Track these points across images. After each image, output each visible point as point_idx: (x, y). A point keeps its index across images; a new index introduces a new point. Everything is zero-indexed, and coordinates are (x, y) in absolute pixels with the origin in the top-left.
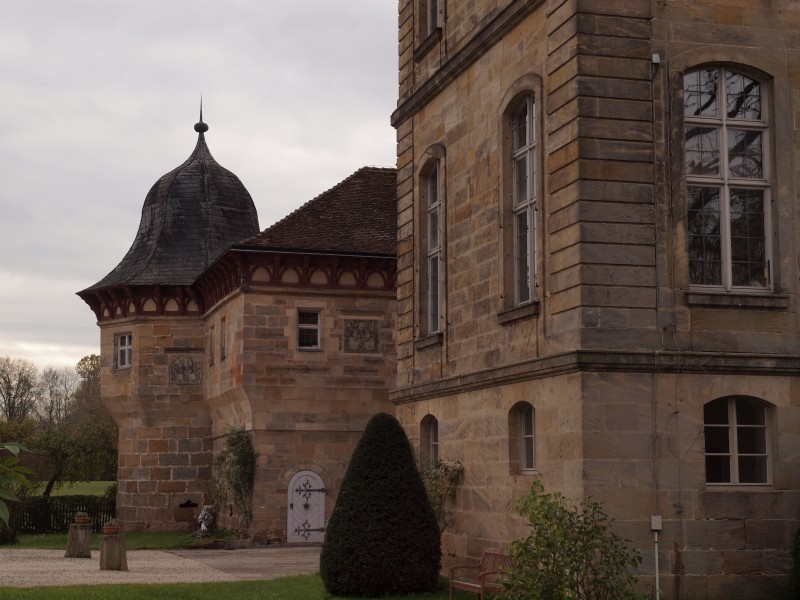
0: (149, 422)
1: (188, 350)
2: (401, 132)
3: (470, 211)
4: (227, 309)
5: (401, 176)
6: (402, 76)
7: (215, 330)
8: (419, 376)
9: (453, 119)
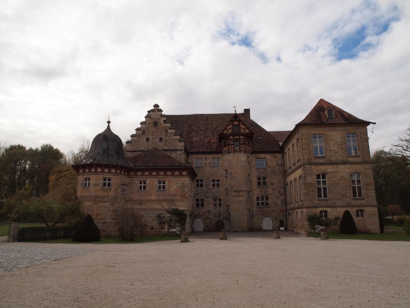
0: (112, 204)
1: (124, 185)
2: (306, 166)
3: (338, 184)
4: (167, 178)
5: (306, 173)
6: (304, 158)
7: (147, 182)
8: (318, 204)
9: (331, 170)
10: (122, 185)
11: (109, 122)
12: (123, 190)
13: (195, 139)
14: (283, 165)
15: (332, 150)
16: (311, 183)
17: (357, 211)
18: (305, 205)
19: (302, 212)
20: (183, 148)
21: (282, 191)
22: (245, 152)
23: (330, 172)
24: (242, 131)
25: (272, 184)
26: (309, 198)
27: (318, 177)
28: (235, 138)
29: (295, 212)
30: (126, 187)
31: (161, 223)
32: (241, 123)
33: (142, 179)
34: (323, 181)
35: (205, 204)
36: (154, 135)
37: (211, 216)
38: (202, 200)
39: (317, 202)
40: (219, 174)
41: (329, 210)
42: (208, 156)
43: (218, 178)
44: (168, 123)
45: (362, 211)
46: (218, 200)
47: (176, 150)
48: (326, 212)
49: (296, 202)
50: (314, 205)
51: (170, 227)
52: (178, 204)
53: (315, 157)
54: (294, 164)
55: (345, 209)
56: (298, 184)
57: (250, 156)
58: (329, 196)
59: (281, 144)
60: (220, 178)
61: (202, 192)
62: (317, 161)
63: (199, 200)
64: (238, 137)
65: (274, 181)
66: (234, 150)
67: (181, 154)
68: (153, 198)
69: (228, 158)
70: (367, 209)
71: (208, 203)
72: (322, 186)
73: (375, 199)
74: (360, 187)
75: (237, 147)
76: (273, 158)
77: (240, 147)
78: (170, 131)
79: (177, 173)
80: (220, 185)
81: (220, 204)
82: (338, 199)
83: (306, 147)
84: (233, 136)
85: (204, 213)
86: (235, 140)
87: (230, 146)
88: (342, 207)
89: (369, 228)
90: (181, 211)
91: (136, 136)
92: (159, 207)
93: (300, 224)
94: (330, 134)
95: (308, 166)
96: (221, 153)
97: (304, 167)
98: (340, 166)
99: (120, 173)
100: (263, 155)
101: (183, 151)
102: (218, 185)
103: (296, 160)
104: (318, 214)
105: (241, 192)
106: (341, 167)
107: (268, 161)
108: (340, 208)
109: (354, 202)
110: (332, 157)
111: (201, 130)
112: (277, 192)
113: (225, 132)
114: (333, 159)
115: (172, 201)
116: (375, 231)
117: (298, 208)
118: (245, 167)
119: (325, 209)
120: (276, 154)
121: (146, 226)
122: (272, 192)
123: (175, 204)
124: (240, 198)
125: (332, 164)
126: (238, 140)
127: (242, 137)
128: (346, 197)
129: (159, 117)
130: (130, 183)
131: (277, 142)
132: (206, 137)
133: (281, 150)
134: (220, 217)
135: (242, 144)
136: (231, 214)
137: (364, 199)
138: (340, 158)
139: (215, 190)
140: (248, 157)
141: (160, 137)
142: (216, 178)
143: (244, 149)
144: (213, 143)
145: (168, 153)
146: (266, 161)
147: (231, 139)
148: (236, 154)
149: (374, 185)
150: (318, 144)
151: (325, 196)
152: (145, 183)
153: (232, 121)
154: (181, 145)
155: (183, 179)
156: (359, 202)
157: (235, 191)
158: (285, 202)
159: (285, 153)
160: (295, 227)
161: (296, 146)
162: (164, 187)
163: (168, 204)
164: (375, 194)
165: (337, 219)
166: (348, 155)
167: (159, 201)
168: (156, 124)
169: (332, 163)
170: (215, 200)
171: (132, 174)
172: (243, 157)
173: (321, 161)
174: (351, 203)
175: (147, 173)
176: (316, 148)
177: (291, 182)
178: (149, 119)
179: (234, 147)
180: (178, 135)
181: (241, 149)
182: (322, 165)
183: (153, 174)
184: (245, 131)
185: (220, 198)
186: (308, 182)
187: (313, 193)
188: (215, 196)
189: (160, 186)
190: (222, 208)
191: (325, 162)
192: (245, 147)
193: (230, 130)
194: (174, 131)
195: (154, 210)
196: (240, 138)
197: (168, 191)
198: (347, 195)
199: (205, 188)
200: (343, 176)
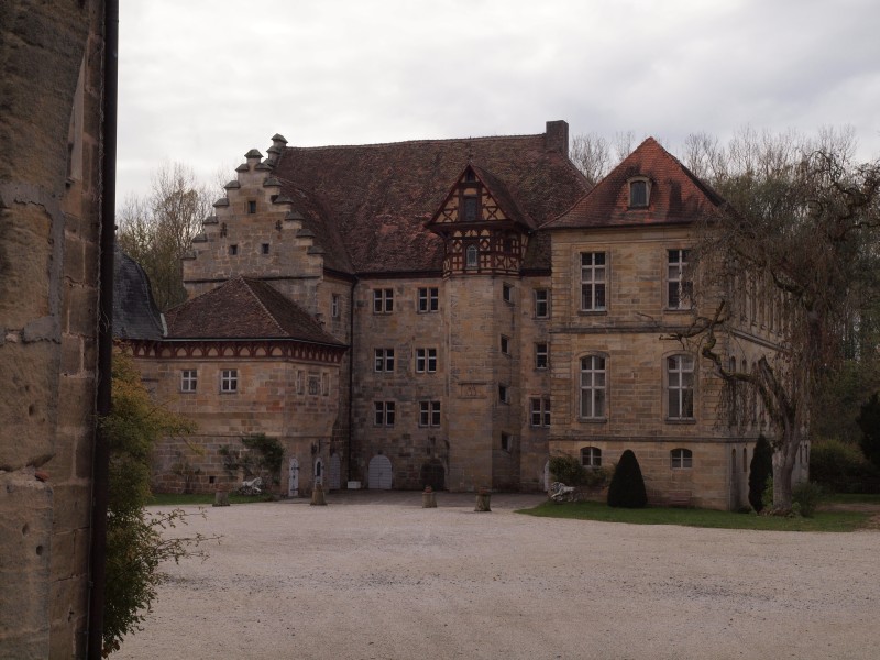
1: (150, 380)
2: (556, 336)
3: (633, 382)
4: (241, 364)
5: (556, 354)
7: (199, 373)
8: (580, 432)
9: (618, 347)
13: (385, 229)
15: (625, 296)
16: (565, 380)
17: (675, 453)
18: (551, 433)
20: (319, 272)
22: (494, 275)
23: (615, 352)
24: (486, 214)
26: (557, 415)
27: (585, 363)
28: (468, 234)
30: (154, 385)
31: (231, 467)
33: (187, 366)
34: (596, 374)
35: (398, 416)
36: (248, 237)
37: (412, 450)
38: (391, 406)
39: (575, 426)
40: (434, 335)
41: (603, 446)
42: (406, 283)
43: (432, 346)
44: (284, 203)
45: (688, 453)
46: (430, 406)
47: (302, 278)
48: (597, 452)
50: (569, 433)
51: (248, 476)
52: (264, 423)
53: (581, 314)
57: (514, 284)
60: (436, 346)
61: (390, 384)
62: (585, 322)
63: (382, 403)
64: (475, 234)
66: (465, 270)
67: (316, 288)
68: (211, 409)
69: (450, 291)
71: (405, 414)
72: (593, 386)
74: (692, 391)
75: (472, 261)
77: (479, 262)
78: (287, 226)
79: (261, 352)
80: (438, 363)
81: (436, 417)
82: (629, 421)
83: (560, 286)
84: (463, 232)
85: (395, 441)
86: (468, 242)
87: (455, 259)
88: (635, 440)
89: (698, 496)
90: (271, 439)
91: (206, 241)
92: (225, 429)
94: (624, 251)
95: (561, 336)
96: (440, 273)
98: (642, 336)
99: (136, 355)
101: (320, 281)
102: (433, 365)
104: (578, 456)
105: (478, 388)
106: (644, 338)
108: (631, 444)
109: (668, 430)
110: (624, 313)
113: (441, 219)
114: (626, 318)
115: (251, 416)
116: (714, 504)
119: (594, 444)
121: (198, 472)
123: (257, 424)
124: (475, 404)
125: (622, 332)
126: (475, 241)
127: (485, 233)
128: (650, 416)
129: (260, 186)
130: (162, 375)
135: (485, 253)
136: (451, 445)
137: (694, 423)
138: (645, 317)
139: (423, 378)
140: (507, 286)
141: (262, 241)
142: (426, 347)
143: (488, 266)
147: (457, 238)
148: (469, 281)
150: (593, 280)
151: (599, 411)
152: (194, 375)
153: (460, 186)
154: (314, 264)
155: (275, 365)
156: (678, 431)
157: (462, 384)
162: (234, 384)
163: (244, 423)
167: (222, 416)
168: (252, 206)
169: (622, 330)
170: (425, 406)
171: (167, 353)
172: (486, 289)
173: (595, 323)
174: (661, 432)
175: (198, 352)
176: (588, 288)
178: (236, 192)
179: (465, 263)
180: (306, 237)
181: (482, 266)
182: (595, 333)
183: (210, 354)
184: (492, 214)
185: (436, 400)
186: (557, 376)
187: (568, 404)
188: (423, 394)
189: (226, 383)
190: (441, 429)
191: (604, 326)
192: (492, 262)
193: (455, 212)
194: (297, 225)
195: (215, 438)
196: (479, 236)
197: (242, 393)
198: (653, 412)
199: (398, 372)
200: (646, 363)
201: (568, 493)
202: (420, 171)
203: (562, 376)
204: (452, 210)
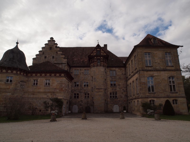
0: (13, 94)
1: (23, 82)
2: (141, 72)
3: (161, 83)
4: (51, 78)
5: (141, 76)
6: (139, 66)
7: (39, 80)
8: (149, 96)
9: (156, 74)
10: (21, 81)
11: (17, 43)
12: (21, 85)
13: (75, 59)
14: (125, 74)
15: (157, 62)
16: (144, 83)
17: (173, 101)
18: (140, 96)
19: (138, 101)
20: (66, 62)
21: (125, 89)
22: (104, 66)
23: (156, 76)
24: (102, 54)
25: (119, 85)
26: (142, 92)
28: (98, 58)
29: (133, 102)
30: (25, 83)
31: (46, 107)
32: (101, 49)
33: (35, 78)
34: (151, 81)
35: (80, 96)
36: (49, 55)
37: (83, 104)
38: (78, 94)
39: (148, 94)
40: (88, 79)
42: (82, 68)
43: (87, 81)
45: (176, 100)
46: (87, 94)
47: (62, 64)
48: (153, 101)
49: (134, 95)
50: (146, 96)
51: (52, 110)
52: (57, 95)
53: (146, 67)
54: (132, 72)
55: (166, 99)
56: (135, 84)
57: (106, 69)
58: (155, 91)
59: (124, 62)
60: (89, 82)
61: (78, 90)
62: (148, 68)
63: (76, 94)
64: (99, 58)
65: (120, 84)
66: (97, 65)
67: (65, 66)
68: (41, 90)
69: (94, 69)
70: (179, 99)
71: (81, 96)
72: (151, 84)
73: (184, 93)
74: (174, 85)
75: (99, 63)
76: (119, 70)
77: (100, 63)
78: (59, 53)
79: (58, 75)
80: (89, 85)
81: (88, 97)
82: (161, 93)
83: (140, 60)
84: (97, 57)
85: (79, 102)
86: (98, 59)
87: (95, 63)
88: (163, 97)
89: (181, 111)
90: (59, 99)
91: (39, 55)
92: (45, 96)
93: (136, 109)
94: (155, 52)
95: (142, 72)
96: (89, 67)
97: (139, 73)
99: (20, 74)
100: (114, 69)
101: (66, 64)
103: (134, 69)
105: (101, 90)
106: (162, 72)
107: (117, 72)
108: (162, 99)
109: (171, 95)
111: (79, 55)
112: (122, 90)
113: (92, 54)
114: (157, 68)
115: (54, 92)
116: (185, 113)
117: (135, 99)
118: (103, 75)
119: (153, 99)
120: (122, 68)
121: (36, 109)
122: (119, 90)
124: (100, 93)
125: (157, 71)
126: (100, 59)
127: (102, 58)
128: (166, 91)
129: (53, 44)
130: (27, 81)
131: (122, 61)
132: (82, 58)
133: (125, 66)
134: (88, 104)
135: (102, 62)
136: (94, 102)
137: (177, 93)
138: (162, 67)
139: (86, 88)
140: (105, 69)
141: (53, 56)
143: (103, 64)
144: (86, 61)
145: (57, 65)
146: (116, 72)
147: (96, 59)
148: (98, 67)
149: (183, 84)
150: (148, 58)
151: (153, 90)
152: (37, 81)
153: (96, 48)
154: (65, 61)
155: (62, 78)
156: (174, 95)
157: (97, 89)
158: (127, 96)
159: (127, 67)
160: (133, 111)
161: (133, 61)
162: (49, 83)
163: (51, 95)
164: (184, 90)
165: (160, 105)
166: (166, 65)
167: (45, 93)
168: (51, 48)
170: (86, 94)
171: (29, 75)
172: (102, 69)
173: (150, 69)
175: (39, 75)
176: (147, 61)
177: (130, 84)
178: (47, 45)
179: (97, 63)
180: (63, 55)
181: (101, 64)
182: (151, 71)
183: (42, 75)
184: (103, 54)
185: (88, 93)
186: (142, 82)
187: (145, 89)
188: (86, 92)
189: (46, 83)
190: (90, 99)
191: (152, 69)
192: (103, 63)
193: (95, 53)
194: (61, 52)
195: (42, 99)
196: (100, 58)
197: (52, 86)
198: (167, 90)
199: (80, 87)
200: (164, 78)
201: (152, 112)
202: (80, 51)
203: (143, 82)
204: (94, 53)
